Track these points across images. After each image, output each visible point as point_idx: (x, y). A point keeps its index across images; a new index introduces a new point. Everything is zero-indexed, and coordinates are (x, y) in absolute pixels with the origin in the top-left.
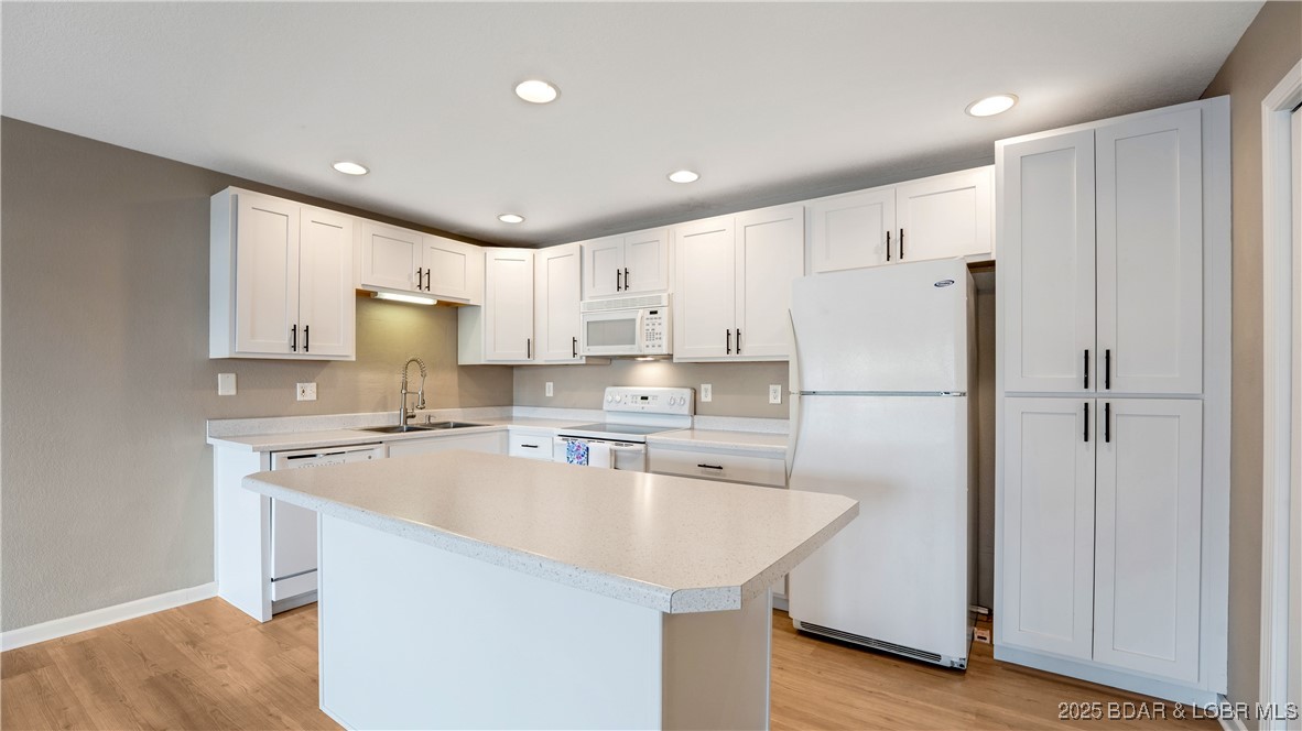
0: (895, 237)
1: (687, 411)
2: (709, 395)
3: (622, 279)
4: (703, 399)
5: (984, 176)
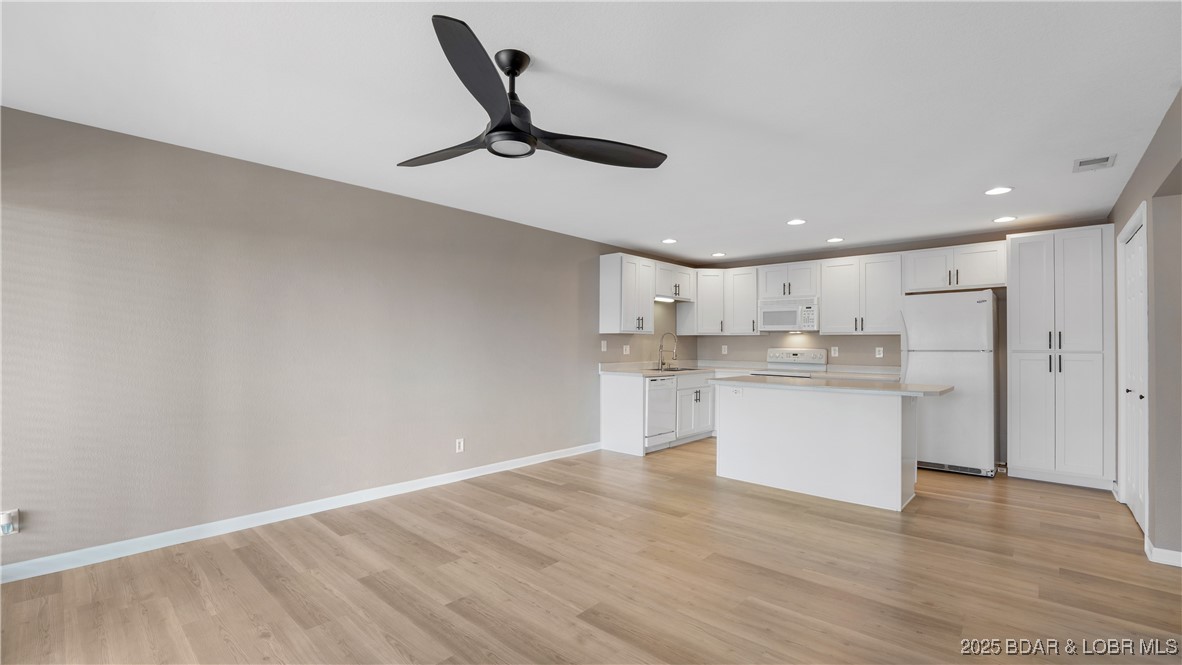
0: (954, 273)
1: (824, 362)
2: (837, 353)
3: (787, 288)
4: (833, 355)
5: (1000, 246)
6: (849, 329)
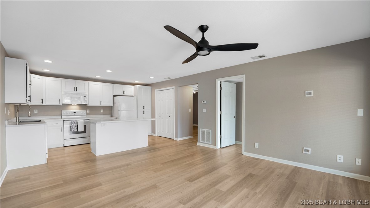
0: (124, 91)
1: (86, 114)
2: (89, 111)
3: (75, 89)
4: (88, 112)
5: (132, 87)
6: (98, 104)
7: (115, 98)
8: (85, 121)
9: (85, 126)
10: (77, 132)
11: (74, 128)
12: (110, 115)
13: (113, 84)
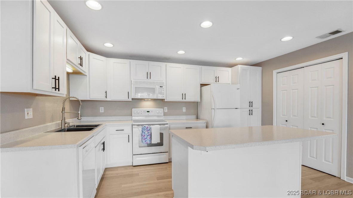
0: (217, 77)
1: (163, 114)
2: (167, 110)
3: (149, 75)
4: (165, 111)
5: (229, 69)
6: (179, 99)
7: (204, 88)
8: (162, 126)
9: (162, 135)
10: (151, 145)
11: (146, 137)
12: (194, 117)
13: (200, 66)
